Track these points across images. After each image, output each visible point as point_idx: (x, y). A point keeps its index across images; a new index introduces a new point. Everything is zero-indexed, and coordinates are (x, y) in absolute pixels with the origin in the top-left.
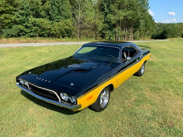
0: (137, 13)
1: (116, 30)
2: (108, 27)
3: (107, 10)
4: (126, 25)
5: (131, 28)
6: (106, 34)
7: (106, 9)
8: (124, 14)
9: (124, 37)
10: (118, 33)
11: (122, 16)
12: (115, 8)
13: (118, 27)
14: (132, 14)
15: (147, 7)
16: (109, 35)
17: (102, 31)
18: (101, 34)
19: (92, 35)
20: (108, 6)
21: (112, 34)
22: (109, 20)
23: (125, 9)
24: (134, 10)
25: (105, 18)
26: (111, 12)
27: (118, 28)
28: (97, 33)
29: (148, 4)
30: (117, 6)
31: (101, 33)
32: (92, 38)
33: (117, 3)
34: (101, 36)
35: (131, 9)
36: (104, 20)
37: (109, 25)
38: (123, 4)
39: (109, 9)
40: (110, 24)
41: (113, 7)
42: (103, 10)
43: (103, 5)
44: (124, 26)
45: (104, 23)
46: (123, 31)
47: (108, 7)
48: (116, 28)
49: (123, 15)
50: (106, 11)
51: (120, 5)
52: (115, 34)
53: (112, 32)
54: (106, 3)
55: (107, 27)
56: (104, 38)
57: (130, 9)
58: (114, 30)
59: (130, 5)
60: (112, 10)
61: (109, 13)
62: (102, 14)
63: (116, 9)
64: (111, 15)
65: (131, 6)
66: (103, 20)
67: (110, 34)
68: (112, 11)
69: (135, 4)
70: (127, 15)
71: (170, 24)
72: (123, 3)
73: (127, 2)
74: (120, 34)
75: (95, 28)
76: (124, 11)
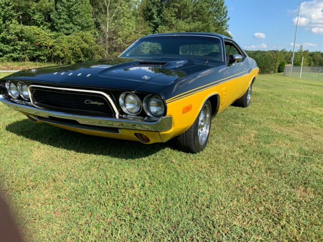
0: (208, 26)
3: (157, 20)
7: (155, 16)
8: (188, 27)
11: (184, 30)
12: (172, 16)
14: (200, 27)
15: (225, 17)
20: (159, 12)
23: (189, 19)
24: (204, 21)
26: (164, 22)
29: (227, 12)
30: (175, 12)
33: (174, 7)
35: (199, 20)
38: (185, 10)
39: (161, 18)
41: (168, 14)
42: (150, 18)
43: (151, 10)
47: (158, 15)
49: (186, 29)
50: (155, 21)
51: (180, 11)
54: (155, 7)
57: (197, 18)
59: (198, 12)
60: (167, 18)
61: (161, 24)
62: (149, 25)
63: (173, 18)
64: (164, 28)
65: (198, 14)
68: (167, 22)
69: (206, 10)
70: (192, 29)
72: (184, 8)
73: (191, 7)
76: (187, 22)
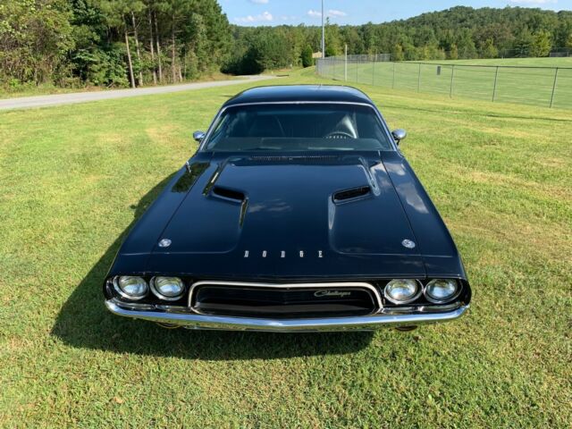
1: (125, 47)
2: (97, 38)
4: (154, 31)
5: (171, 43)
6: (91, 62)
9: (154, 74)
10: (133, 58)
13: (130, 38)
16: (103, 67)
17: (76, 52)
18: (72, 66)
19: (41, 70)
21: (113, 62)
22: (92, 12)
25: (76, 7)
27: (129, 42)
28: (56, 60)
31: (73, 61)
32: (41, 79)
34: (76, 73)
36: (75, 13)
37: (98, 32)
40: (98, 27)
44: (148, 36)
45: (76, 23)
46: (150, 50)
48: (124, 41)
52: (125, 64)
53: (112, 56)
55: (92, 39)
56: (88, 80)
58: (116, 48)
66: (71, 12)
67: (106, 64)
71: (262, 28)
74: (142, 64)
75: (45, 42)
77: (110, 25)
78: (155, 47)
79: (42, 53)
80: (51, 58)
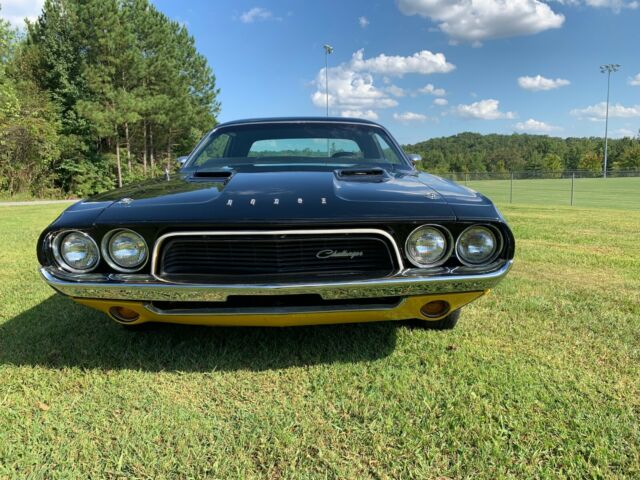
0: (182, 103)
1: (116, 159)
2: (85, 148)
3: (69, 88)
4: (148, 143)
5: (166, 156)
6: (77, 173)
7: (64, 80)
8: (142, 105)
10: (124, 170)
11: (134, 111)
12: (103, 82)
13: (122, 150)
14: (167, 105)
15: (212, 88)
16: (89, 178)
17: (59, 162)
18: (55, 176)
19: (18, 180)
20: (73, 73)
21: (100, 173)
22: (82, 122)
23: (142, 89)
24: (173, 95)
25: (65, 117)
26: (90, 94)
27: (121, 153)
28: (37, 170)
29: (214, 78)
30: (110, 75)
31: (56, 172)
32: (17, 189)
33: (106, 63)
34: (58, 183)
35: (163, 91)
36: (63, 123)
37: (87, 142)
38: (131, 71)
39: (78, 84)
40: (88, 137)
41: (93, 76)
42: (53, 84)
43: (52, 67)
44: (141, 148)
45: (66, 133)
46: (142, 163)
47: (71, 78)
48: (115, 153)
49: (138, 109)
50: (66, 90)
51: (119, 74)
52: (114, 176)
53: (100, 167)
54: (62, 60)
55: (80, 150)
56: (70, 192)
57: (157, 88)
58: (106, 159)
59: (158, 76)
60: (93, 86)
61: (80, 97)
62: (53, 99)
63: (108, 86)
64: (89, 106)
65: (158, 81)
66: (59, 123)
67: (92, 175)
68: (92, 93)
69: (174, 73)
70: (150, 108)
72: (129, 67)
73: (145, 66)
74: (133, 176)
75: (27, 150)
76: (138, 96)
77: (101, 136)
78: (148, 160)
79: (22, 162)
80: (31, 167)
